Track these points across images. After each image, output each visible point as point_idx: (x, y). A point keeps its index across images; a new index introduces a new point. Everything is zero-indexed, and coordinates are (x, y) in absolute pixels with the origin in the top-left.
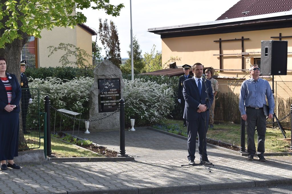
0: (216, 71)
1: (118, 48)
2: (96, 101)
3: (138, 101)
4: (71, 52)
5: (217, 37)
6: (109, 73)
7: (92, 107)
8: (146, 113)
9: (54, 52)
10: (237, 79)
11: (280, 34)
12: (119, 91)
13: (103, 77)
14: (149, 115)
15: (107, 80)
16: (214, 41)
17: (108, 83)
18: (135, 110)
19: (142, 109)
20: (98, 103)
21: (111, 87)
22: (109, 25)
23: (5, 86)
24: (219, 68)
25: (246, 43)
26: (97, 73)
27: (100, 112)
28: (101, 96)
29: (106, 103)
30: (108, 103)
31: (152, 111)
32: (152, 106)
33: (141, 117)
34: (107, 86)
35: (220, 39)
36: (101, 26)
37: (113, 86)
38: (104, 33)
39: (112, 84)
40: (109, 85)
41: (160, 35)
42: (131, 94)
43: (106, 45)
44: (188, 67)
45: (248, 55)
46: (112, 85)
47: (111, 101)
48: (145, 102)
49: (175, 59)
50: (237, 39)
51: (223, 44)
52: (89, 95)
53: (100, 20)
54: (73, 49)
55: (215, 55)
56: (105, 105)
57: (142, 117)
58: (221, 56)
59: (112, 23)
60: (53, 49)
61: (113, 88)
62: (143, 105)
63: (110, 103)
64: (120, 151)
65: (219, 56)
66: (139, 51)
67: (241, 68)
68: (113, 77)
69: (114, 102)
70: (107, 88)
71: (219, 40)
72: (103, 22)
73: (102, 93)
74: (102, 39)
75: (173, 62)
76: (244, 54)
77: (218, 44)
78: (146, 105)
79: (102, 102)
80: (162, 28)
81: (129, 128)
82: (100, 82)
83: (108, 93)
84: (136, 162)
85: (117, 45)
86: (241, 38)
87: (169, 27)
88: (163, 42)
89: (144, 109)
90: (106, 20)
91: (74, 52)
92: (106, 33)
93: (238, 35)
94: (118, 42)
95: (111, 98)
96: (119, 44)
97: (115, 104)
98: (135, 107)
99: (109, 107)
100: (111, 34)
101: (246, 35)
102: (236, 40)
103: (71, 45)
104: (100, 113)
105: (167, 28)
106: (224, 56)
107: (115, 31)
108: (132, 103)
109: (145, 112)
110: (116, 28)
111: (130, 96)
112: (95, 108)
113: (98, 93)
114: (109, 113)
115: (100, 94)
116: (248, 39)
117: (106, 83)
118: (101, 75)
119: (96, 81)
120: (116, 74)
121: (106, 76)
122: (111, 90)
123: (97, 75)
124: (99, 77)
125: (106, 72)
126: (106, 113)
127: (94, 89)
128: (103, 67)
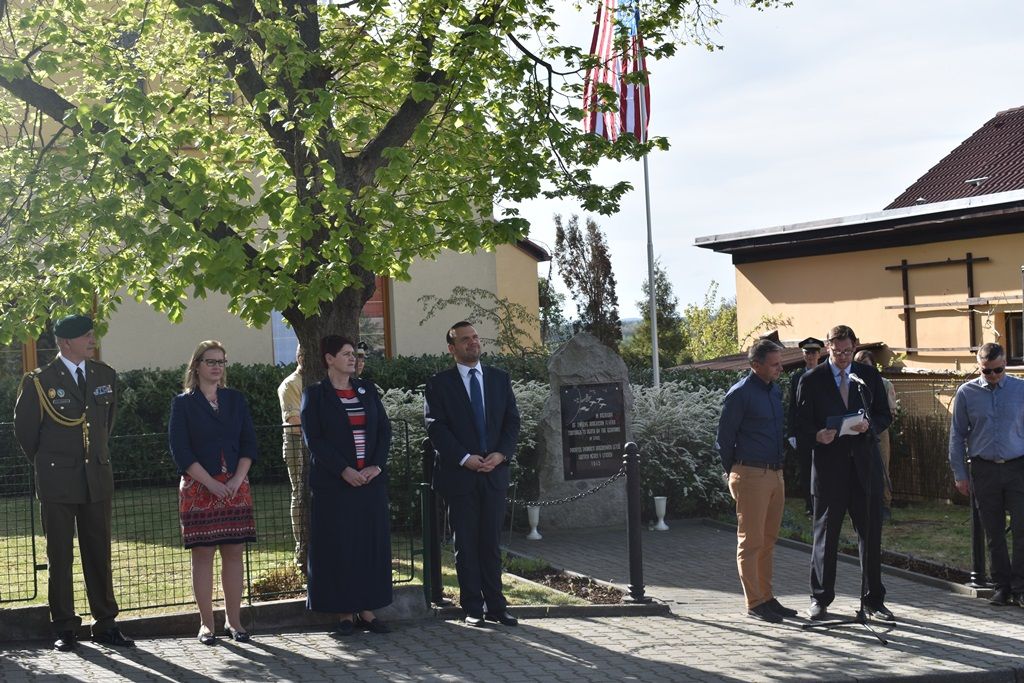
0: (895, 352)
1: (612, 294)
2: (556, 446)
3: (675, 445)
4: (482, 312)
5: (895, 256)
6: (591, 368)
7: (546, 466)
8: (698, 478)
9: (437, 312)
10: (956, 377)
12: (620, 420)
13: (575, 382)
14: (704, 484)
15: (585, 388)
16: (887, 269)
17: (588, 397)
18: (665, 470)
19: (687, 467)
20: (561, 454)
21: (596, 409)
22: (584, 232)
23: (350, 414)
24: (903, 344)
25: (978, 270)
26: (558, 368)
27: (567, 477)
28: (571, 433)
29: (585, 453)
30: (589, 453)
31: (715, 474)
32: (714, 459)
33: (683, 491)
34: (587, 405)
35: (904, 262)
36: (561, 235)
37: (603, 405)
38: (572, 253)
39: (600, 399)
40: (593, 402)
41: (730, 257)
42: (654, 425)
43: (576, 288)
44: (815, 345)
45: (987, 306)
46: (601, 402)
47: (599, 448)
48: (694, 448)
49: (775, 323)
50: (952, 259)
51: (913, 276)
52: (535, 429)
53: (558, 220)
54: (487, 304)
55: (890, 308)
56: (581, 457)
57: (686, 490)
58: (907, 310)
59: (592, 227)
60: (432, 303)
61: (604, 410)
62: (687, 458)
63: (594, 452)
64: (630, 588)
65: (902, 311)
66: (670, 300)
67: (969, 345)
68: (602, 380)
69: (607, 451)
70: (588, 410)
71: (900, 264)
72: (565, 226)
73: (574, 425)
74: (565, 272)
75: (772, 331)
76: (974, 301)
77: (899, 276)
78: (695, 455)
79: (573, 450)
80: (736, 235)
81: (652, 522)
82: (568, 395)
83: (588, 424)
84: (676, 617)
85: (607, 286)
86: (965, 258)
87: (754, 232)
88: (739, 272)
89: (693, 467)
90: (575, 218)
91: (492, 312)
92: (575, 254)
93: (957, 249)
94: (611, 279)
95: (598, 438)
96: (613, 283)
97: (610, 455)
98: (666, 463)
99: (594, 464)
100: (589, 257)
101: (978, 247)
102: (950, 263)
103: (484, 293)
104: (570, 482)
105: (750, 233)
106: (917, 310)
107: (602, 247)
108: (658, 452)
109: (695, 476)
110: (603, 240)
111: (650, 431)
112: (554, 467)
113: (560, 425)
114: (594, 480)
115: (566, 427)
116: (986, 260)
117: (584, 396)
118: (570, 376)
119: (554, 393)
120: (610, 371)
121: (584, 378)
122: (597, 416)
123: (556, 376)
124: (563, 381)
125: (582, 365)
126: (584, 480)
127: (551, 414)
128: (575, 352)
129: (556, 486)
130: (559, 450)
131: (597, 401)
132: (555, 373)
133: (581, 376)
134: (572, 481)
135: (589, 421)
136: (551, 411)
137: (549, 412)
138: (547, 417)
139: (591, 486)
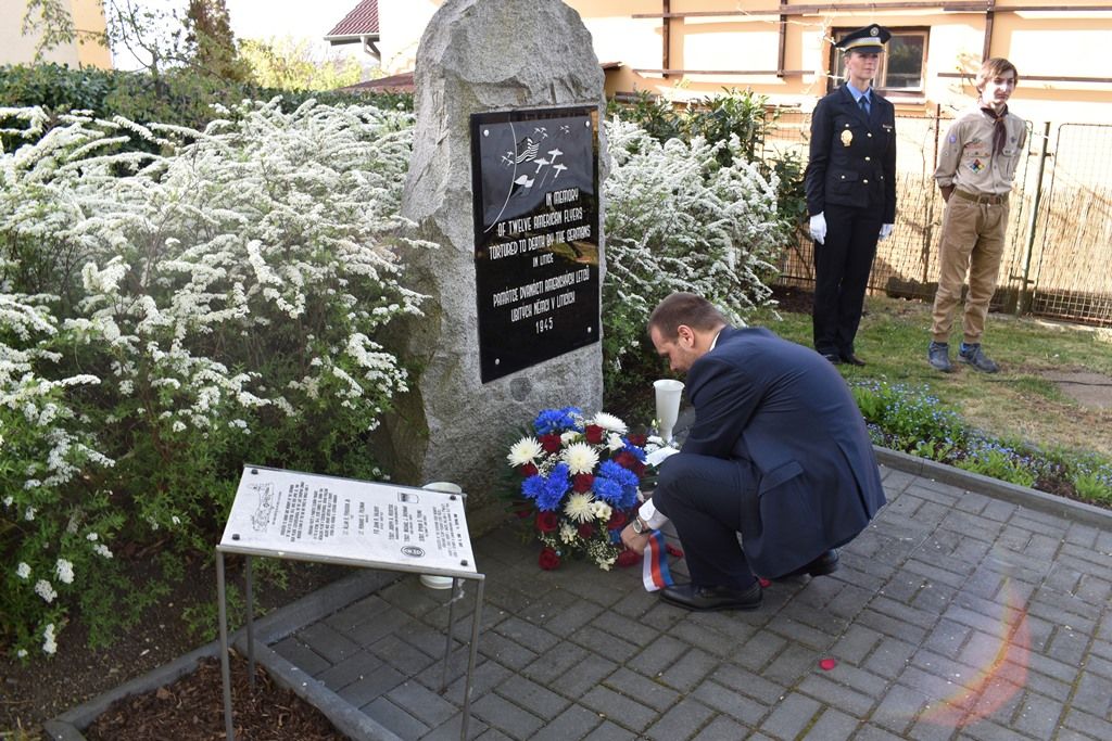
0: (641, 75)
2: (463, 297)
7: (442, 354)
12: (592, 206)
13: (505, 103)
17: (532, 149)
20: (474, 314)
21: (545, 179)
24: (657, 65)
26: (458, 60)
27: (489, 373)
29: (528, 302)
30: (531, 300)
34: (528, 168)
37: (561, 167)
39: (556, 153)
40: (542, 162)
46: (559, 160)
47: (550, 284)
56: (516, 316)
58: (666, 20)
61: (562, 181)
63: (543, 296)
65: (660, 22)
67: (770, 67)
68: (563, 100)
69: (563, 290)
70: (529, 184)
73: (501, 232)
79: (500, 299)
82: (488, 142)
83: (532, 222)
95: (548, 259)
97: (569, 298)
99: (541, 326)
104: (494, 385)
112: (458, 355)
113: (472, 235)
114: (540, 368)
115: (484, 237)
117: (522, 147)
118: (496, 85)
119: (453, 136)
120: (580, 76)
121: (530, 93)
122: (549, 197)
123: (459, 86)
124: (478, 101)
125: (525, 53)
126: (522, 372)
127: (448, 202)
128: (504, 11)
129: (468, 407)
130: (469, 308)
131: (549, 158)
132: (457, 76)
133: (524, 86)
134: (499, 380)
135: (532, 214)
136: (448, 191)
137: (442, 196)
138: (438, 211)
139: (539, 387)
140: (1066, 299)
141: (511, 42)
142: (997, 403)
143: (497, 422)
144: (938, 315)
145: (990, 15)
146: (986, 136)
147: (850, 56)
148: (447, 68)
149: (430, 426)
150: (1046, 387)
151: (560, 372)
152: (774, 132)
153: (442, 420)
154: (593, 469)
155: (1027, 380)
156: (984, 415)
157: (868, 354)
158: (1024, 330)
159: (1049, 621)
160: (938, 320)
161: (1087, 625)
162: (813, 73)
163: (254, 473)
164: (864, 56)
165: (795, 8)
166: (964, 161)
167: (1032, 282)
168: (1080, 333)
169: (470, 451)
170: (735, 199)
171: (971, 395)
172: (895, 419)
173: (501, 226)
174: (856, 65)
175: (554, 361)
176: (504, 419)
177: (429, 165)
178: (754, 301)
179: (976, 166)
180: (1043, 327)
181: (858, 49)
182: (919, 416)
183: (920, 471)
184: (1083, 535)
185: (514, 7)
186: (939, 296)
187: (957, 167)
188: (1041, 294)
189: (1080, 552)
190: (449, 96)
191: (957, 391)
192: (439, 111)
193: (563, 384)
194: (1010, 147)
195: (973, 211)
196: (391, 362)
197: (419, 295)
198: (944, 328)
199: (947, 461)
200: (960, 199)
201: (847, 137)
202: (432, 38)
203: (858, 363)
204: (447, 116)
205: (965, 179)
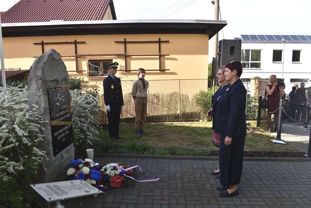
5: (38, 39)
6: (61, 75)
11: (125, 39)
12: (69, 109)
15: (57, 89)
16: (34, 44)
17: (59, 96)
20: (52, 139)
21: (61, 103)
26: (44, 75)
27: (55, 154)
28: (54, 123)
30: (61, 134)
34: (58, 101)
35: (42, 42)
37: (64, 100)
39: (63, 96)
40: (60, 99)
46: (63, 98)
47: (64, 129)
56: (58, 138)
61: (64, 103)
63: (63, 132)
68: (63, 83)
69: (66, 130)
70: (59, 104)
73: (55, 117)
77: (40, 47)
79: (56, 134)
82: (51, 95)
83: (60, 114)
86: (74, 41)
93: (71, 39)
95: (63, 123)
97: (67, 132)
99: (63, 140)
102: (67, 43)
112: (49, 150)
113: (49, 119)
114: (64, 151)
115: (52, 119)
116: (84, 43)
117: (57, 96)
118: (52, 81)
119: (43, 94)
120: (66, 77)
121: (59, 82)
122: (62, 107)
123: (44, 81)
124: (49, 85)
125: (57, 73)
126: (61, 153)
127: (44, 111)
128: (52, 63)
129: (53, 164)
131: (61, 97)
132: (44, 79)
133: (58, 81)
134: (57, 156)
135: (59, 112)
136: (44, 108)
137: (43, 110)
138: (42, 113)
139: (65, 156)
140: (155, 117)
141: (54, 70)
142: (154, 141)
143: (58, 167)
144: (137, 124)
145: (126, 57)
146: (141, 85)
147: (111, 69)
148: (42, 77)
149: (45, 170)
150: (161, 136)
151: (68, 151)
152: (86, 86)
153: (47, 168)
154: (89, 172)
155: (156, 135)
156: (153, 144)
157: (121, 136)
158: (149, 125)
159: (187, 178)
160: (137, 126)
161: (193, 176)
162: (85, 71)
163: (34, 186)
164: (114, 69)
165: (79, 55)
166: (138, 91)
167: (148, 115)
168: (159, 124)
169: (54, 175)
170: (90, 104)
171: (148, 140)
172: (137, 148)
173: (54, 115)
174: (113, 71)
175: (66, 149)
176: (60, 165)
177: (37, 102)
178: (97, 127)
179: (140, 91)
180: (152, 124)
181: (112, 67)
182: (142, 146)
183: (148, 158)
184: (183, 162)
185: (54, 62)
186: (136, 120)
187: (136, 92)
188: (150, 117)
189: (184, 165)
190: (42, 84)
191: (145, 140)
192: (39, 88)
193: (70, 154)
194: (146, 86)
195: (141, 101)
196: (45, 153)
197: (42, 135)
198: (138, 127)
199: (152, 154)
200: (138, 99)
201: (113, 87)
202: (36, 70)
203: (120, 138)
204: (41, 89)
205: (138, 94)
